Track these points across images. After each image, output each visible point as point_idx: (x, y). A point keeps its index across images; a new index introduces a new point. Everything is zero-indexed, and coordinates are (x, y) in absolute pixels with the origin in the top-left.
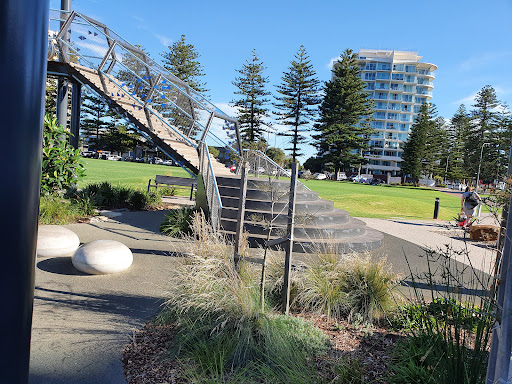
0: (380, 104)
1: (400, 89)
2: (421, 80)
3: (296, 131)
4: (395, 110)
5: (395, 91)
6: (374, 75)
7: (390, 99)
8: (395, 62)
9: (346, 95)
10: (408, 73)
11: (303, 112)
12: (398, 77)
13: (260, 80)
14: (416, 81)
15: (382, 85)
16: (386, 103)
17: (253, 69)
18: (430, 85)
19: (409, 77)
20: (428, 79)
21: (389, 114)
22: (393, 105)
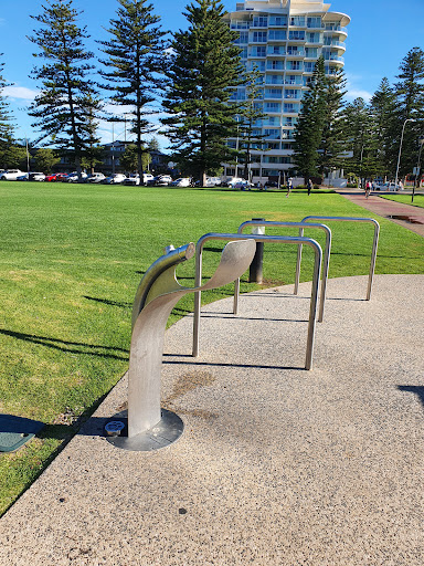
0: (275, 77)
1: (300, 55)
2: (329, 40)
3: (139, 114)
4: (294, 85)
5: (293, 57)
6: (265, 34)
7: (287, 69)
8: (292, 12)
9: (204, 51)
10: (311, 29)
11: (145, 84)
12: (298, 35)
13: (75, 33)
14: (321, 41)
15: (276, 49)
16: (282, 74)
17: (59, 14)
18: (341, 46)
19: (312, 35)
20: (337, 37)
21: (287, 91)
22: (292, 77)
